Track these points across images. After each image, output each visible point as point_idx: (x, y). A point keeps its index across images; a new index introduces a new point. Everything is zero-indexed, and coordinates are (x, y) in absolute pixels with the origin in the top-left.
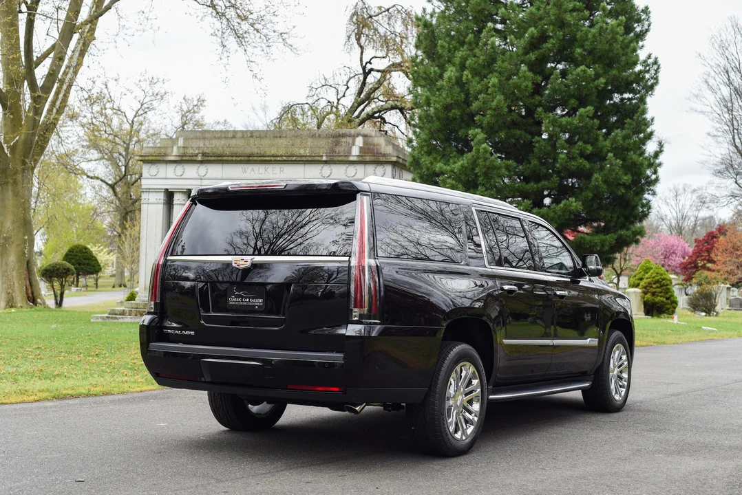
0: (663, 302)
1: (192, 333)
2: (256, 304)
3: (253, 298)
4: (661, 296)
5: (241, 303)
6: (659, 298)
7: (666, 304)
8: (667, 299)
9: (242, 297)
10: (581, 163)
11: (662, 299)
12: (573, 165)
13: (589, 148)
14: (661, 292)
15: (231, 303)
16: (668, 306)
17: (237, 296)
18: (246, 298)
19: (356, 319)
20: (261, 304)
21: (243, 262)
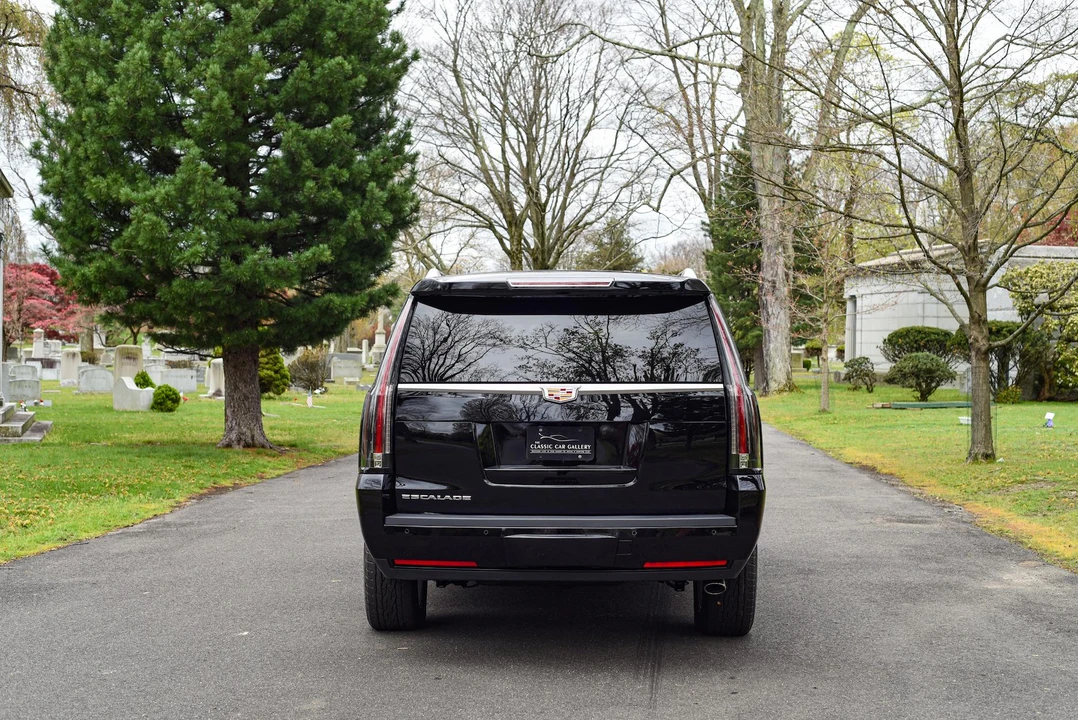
0: (271, 376)
1: (467, 498)
2: (578, 452)
3: (572, 443)
4: (268, 369)
5: (552, 452)
6: (265, 371)
7: (274, 380)
8: (276, 372)
9: (553, 443)
10: (334, 195)
11: (269, 372)
12: (324, 198)
13: (346, 175)
14: (267, 363)
15: (533, 452)
16: (277, 382)
17: (544, 442)
18: (561, 444)
19: (744, 467)
20: (588, 452)
21: (564, 393)
